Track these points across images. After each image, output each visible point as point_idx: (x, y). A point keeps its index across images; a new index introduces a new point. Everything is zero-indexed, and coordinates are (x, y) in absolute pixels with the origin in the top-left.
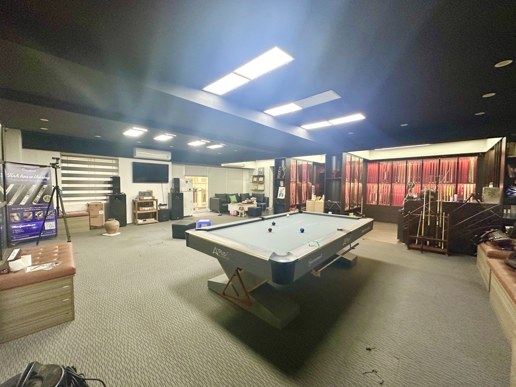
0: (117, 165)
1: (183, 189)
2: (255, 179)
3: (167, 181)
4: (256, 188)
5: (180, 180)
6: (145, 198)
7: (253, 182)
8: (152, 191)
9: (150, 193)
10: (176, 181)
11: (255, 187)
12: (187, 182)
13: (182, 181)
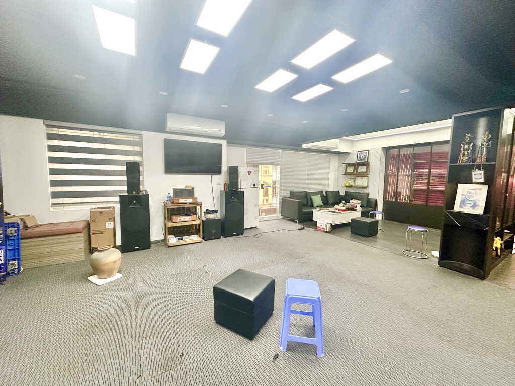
0: (140, 144)
1: (244, 184)
2: (350, 169)
3: (219, 172)
4: (352, 184)
5: (240, 169)
6: (181, 200)
7: (347, 174)
8: (193, 189)
9: (190, 192)
10: (234, 172)
11: (349, 182)
12: (249, 173)
13: (243, 171)
